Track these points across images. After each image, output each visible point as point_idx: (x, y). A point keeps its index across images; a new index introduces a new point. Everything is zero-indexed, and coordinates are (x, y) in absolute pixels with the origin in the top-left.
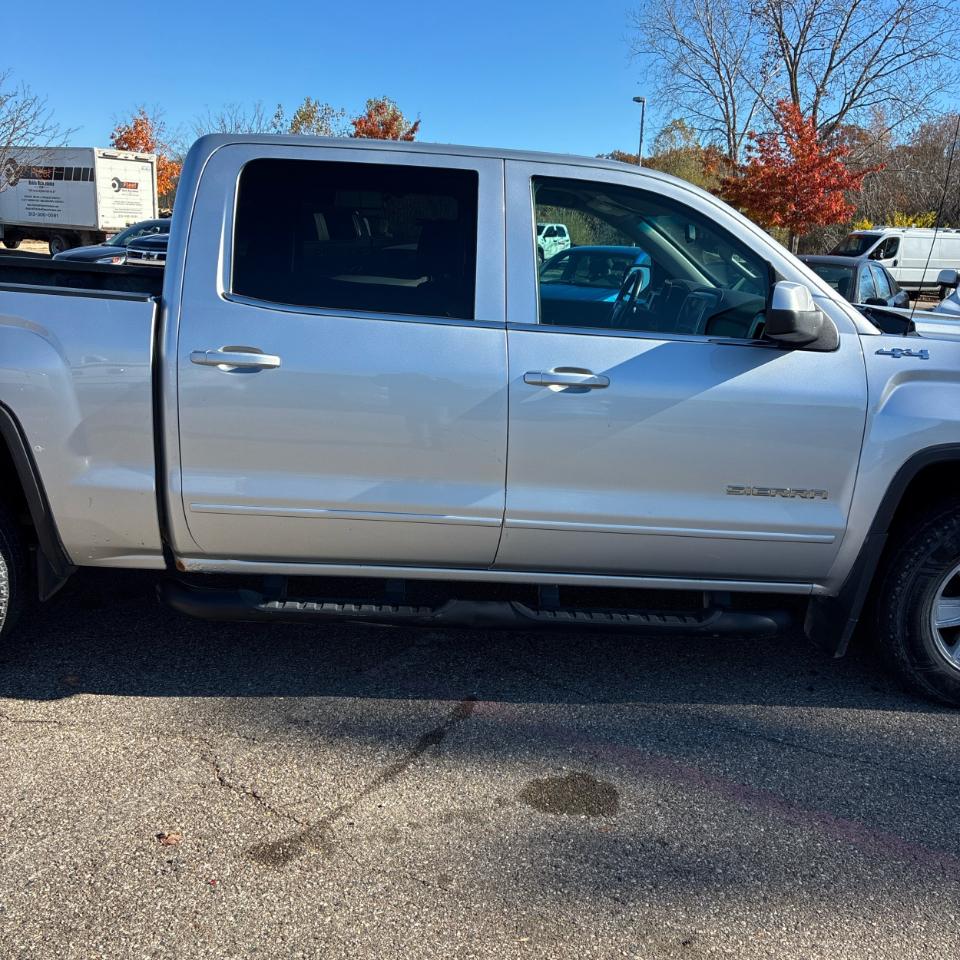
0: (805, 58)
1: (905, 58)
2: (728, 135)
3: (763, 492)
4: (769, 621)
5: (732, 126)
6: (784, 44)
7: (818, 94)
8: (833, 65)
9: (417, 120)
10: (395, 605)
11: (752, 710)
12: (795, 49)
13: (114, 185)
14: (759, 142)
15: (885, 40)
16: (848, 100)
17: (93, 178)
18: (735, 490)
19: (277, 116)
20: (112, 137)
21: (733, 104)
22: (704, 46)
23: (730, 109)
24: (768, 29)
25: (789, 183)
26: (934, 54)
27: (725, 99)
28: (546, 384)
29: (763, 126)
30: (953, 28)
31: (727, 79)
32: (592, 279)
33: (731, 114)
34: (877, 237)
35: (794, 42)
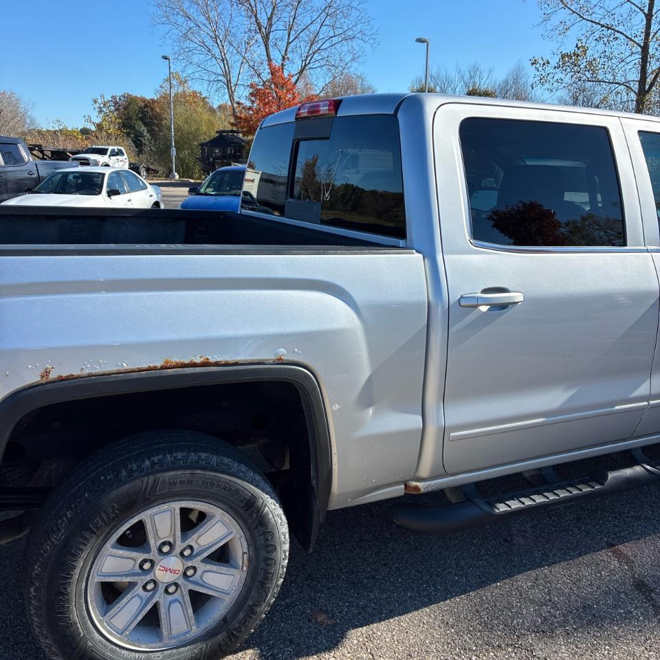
2: (227, 85)
5: (229, 79)
6: (259, 26)
7: (284, 59)
8: (290, 41)
15: (321, 26)
16: (304, 64)
21: (228, 63)
26: (352, 38)
27: (223, 60)
30: (363, 21)
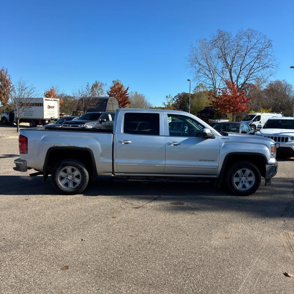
0: (233, 69)
1: (260, 68)
2: (214, 89)
3: (205, 160)
4: (208, 181)
5: (215, 86)
6: (228, 65)
7: (238, 78)
8: (241, 70)
9: (128, 87)
10: (148, 180)
11: (206, 196)
12: (231, 66)
13: (48, 107)
14: (222, 91)
15: (254, 64)
16: (246, 79)
17: (43, 106)
18: (200, 160)
19: (87, 86)
20: (44, 94)
21: (215, 81)
22: (206, 66)
23: (214, 82)
24: (223, 61)
25: (231, 101)
26: (268, 67)
27: (213, 79)
28: (171, 144)
29: (223, 86)
30: (272, 60)
31: (213, 74)
32: (178, 129)
33: (214, 83)
34: (255, 115)
35: (230, 64)
